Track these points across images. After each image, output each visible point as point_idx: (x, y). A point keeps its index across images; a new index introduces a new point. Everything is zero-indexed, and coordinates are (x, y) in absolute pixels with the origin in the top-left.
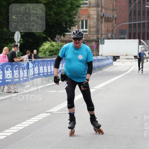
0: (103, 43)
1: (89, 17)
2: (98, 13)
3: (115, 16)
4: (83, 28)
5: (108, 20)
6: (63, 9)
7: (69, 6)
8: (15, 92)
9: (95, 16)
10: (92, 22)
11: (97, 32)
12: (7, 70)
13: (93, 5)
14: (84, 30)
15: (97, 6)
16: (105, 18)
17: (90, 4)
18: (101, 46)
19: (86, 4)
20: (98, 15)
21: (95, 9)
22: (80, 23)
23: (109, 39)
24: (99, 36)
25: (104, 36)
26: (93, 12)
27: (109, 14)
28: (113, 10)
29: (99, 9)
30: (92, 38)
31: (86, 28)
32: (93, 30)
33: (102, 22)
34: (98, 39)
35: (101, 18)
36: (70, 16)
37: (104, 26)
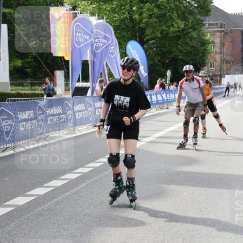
0: (224, 77)
1: (215, 60)
2: (221, 57)
3: (233, 59)
4: (211, 67)
5: (228, 62)
6: (198, 58)
7: (202, 55)
8: (167, 108)
9: (219, 60)
10: (217, 64)
11: (221, 70)
12: (163, 94)
13: (218, 52)
14: (212, 68)
15: (221, 53)
16: (226, 61)
17: (216, 52)
18: (223, 79)
19: (214, 52)
20: (221, 59)
21: (219, 55)
22: (210, 64)
23: (228, 74)
24: (222, 72)
25: (225, 72)
26: (218, 57)
27: (229, 58)
28: (231, 56)
29: (222, 55)
30: (217, 74)
31: (213, 67)
32: (218, 68)
33: (224, 64)
34: (221, 74)
35: (223, 61)
36: (203, 60)
37: (225, 66)
